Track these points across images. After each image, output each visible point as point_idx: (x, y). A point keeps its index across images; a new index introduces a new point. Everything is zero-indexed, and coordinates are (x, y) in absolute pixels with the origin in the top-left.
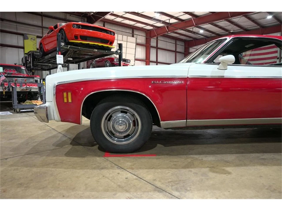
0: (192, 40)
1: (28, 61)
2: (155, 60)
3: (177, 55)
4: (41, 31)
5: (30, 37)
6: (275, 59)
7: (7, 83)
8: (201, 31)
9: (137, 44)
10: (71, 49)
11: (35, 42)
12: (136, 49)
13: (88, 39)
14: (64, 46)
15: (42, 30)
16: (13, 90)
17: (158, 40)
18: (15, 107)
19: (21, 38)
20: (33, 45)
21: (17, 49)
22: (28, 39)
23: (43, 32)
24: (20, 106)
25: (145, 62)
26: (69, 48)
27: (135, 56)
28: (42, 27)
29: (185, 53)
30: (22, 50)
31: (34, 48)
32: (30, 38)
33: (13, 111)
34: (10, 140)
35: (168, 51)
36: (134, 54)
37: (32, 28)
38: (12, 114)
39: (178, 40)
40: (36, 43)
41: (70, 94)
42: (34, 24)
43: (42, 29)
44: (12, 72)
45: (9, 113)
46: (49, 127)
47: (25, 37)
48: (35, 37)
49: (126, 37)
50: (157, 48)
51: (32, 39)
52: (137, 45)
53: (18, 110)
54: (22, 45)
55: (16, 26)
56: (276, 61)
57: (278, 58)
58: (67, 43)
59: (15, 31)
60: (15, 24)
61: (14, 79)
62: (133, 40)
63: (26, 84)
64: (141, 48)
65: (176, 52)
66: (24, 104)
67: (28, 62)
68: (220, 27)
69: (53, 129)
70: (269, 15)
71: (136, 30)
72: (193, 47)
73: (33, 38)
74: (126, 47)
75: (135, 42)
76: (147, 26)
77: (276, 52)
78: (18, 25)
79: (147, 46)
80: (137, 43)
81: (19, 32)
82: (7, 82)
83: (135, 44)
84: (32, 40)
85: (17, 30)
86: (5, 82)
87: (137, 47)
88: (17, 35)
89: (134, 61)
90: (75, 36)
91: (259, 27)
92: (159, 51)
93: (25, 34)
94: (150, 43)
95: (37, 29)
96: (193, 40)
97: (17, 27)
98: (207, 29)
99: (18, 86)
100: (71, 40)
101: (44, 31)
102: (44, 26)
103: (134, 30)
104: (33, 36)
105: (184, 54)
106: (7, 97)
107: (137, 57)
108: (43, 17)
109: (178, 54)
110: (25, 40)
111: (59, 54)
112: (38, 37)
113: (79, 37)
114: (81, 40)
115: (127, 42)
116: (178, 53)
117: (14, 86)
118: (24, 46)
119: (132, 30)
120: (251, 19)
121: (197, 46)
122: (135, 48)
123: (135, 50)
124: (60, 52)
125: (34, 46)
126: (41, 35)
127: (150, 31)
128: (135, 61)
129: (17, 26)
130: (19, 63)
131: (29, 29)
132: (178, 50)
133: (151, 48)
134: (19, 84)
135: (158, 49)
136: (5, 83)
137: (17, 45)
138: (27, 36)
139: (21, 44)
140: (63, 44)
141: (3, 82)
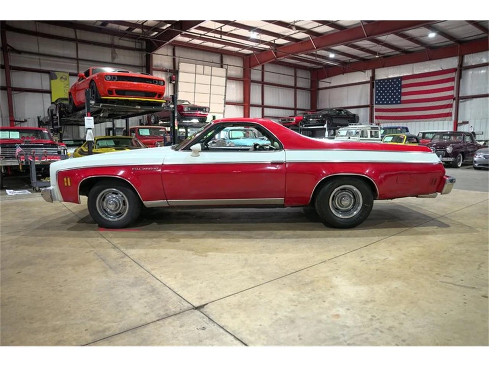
0: (322, 68)
1: (55, 115)
2: (260, 103)
3: (297, 92)
4: (76, 65)
5: (59, 75)
6: (450, 100)
7: (23, 157)
8: (332, 56)
9: (229, 78)
10: (104, 108)
11: (66, 82)
12: (226, 86)
13: (126, 93)
14: (94, 105)
15: (78, 63)
16: (30, 163)
17: (265, 72)
18: (34, 185)
19: (46, 77)
20: (65, 87)
21: (41, 94)
22: (56, 78)
23: (78, 66)
24: (40, 184)
25: (242, 107)
26: (100, 106)
27: (225, 97)
28: (78, 59)
29: (312, 89)
30: (49, 95)
31: (65, 91)
32: (59, 78)
33: (32, 189)
34: (24, 219)
35: (282, 88)
36: (224, 94)
37: (61, 62)
38: (30, 193)
39: (298, 68)
40: (69, 84)
41: (69, 179)
42: (66, 56)
43: (76, 62)
44: (30, 140)
45: (27, 192)
46: (65, 208)
47: (52, 75)
48: (68, 75)
49: (210, 68)
50: (263, 83)
51: (62, 78)
52: (228, 80)
53: (37, 189)
54: (48, 88)
55: (38, 61)
56: (452, 103)
57: (454, 99)
58: (99, 101)
59: (37, 67)
60: (38, 57)
61: (33, 150)
62: (222, 72)
63: (46, 157)
64: (235, 83)
65: (295, 88)
66: (44, 181)
67: (55, 117)
68: (362, 49)
69: (69, 210)
70: (431, 31)
71: (226, 56)
72: (324, 80)
73: (64, 77)
74: (210, 83)
75: (225, 75)
76: (244, 49)
77: (451, 88)
78: (42, 58)
79: (246, 82)
80: (228, 76)
81: (43, 68)
82: (23, 155)
83: (225, 79)
84: (63, 80)
85: (40, 65)
86: (21, 155)
87: (228, 83)
88: (40, 74)
89: (223, 105)
90: (108, 91)
91: (423, 48)
92: (266, 88)
93: (52, 71)
94: (250, 76)
95: (70, 63)
96: (324, 69)
97: (41, 61)
98: (342, 51)
99: (37, 159)
100: (104, 96)
101: (80, 65)
102: (80, 57)
103: (224, 56)
104: (65, 74)
105: (310, 90)
106: (25, 171)
107: (229, 99)
108: (79, 45)
109: (299, 92)
110: (52, 81)
111: (88, 116)
112: (71, 75)
113: (114, 92)
114: (117, 95)
115: (211, 76)
116: (300, 90)
117: (31, 160)
118: (51, 89)
119: (220, 55)
120: (408, 37)
121: (330, 78)
122: (224, 85)
123: (224, 87)
124: (89, 114)
125: (65, 89)
126: (76, 72)
127: (250, 57)
128: (225, 106)
129: (39, 59)
130: (44, 115)
131: (58, 63)
132: (299, 84)
133: (251, 83)
134: (38, 157)
135: (265, 85)
136: (21, 157)
137: (41, 88)
138: (55, 74)
139: (46, 88)
140: (93, 102)
141: (19, 155)
